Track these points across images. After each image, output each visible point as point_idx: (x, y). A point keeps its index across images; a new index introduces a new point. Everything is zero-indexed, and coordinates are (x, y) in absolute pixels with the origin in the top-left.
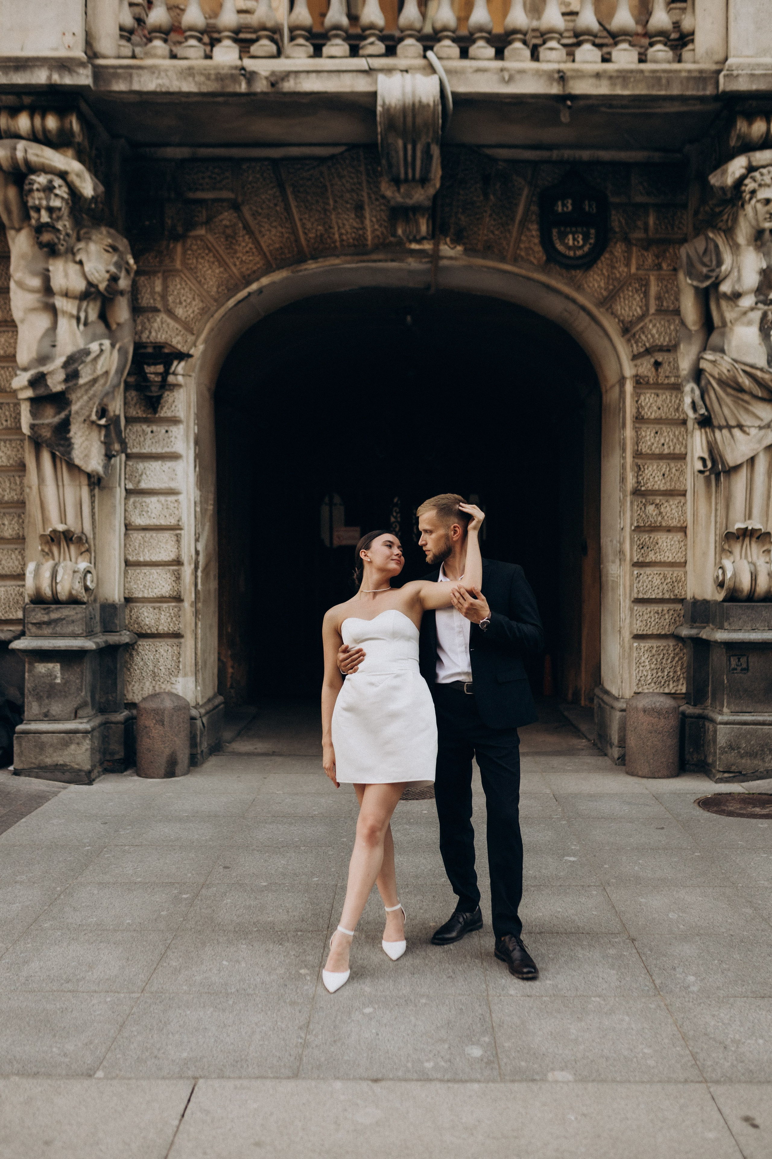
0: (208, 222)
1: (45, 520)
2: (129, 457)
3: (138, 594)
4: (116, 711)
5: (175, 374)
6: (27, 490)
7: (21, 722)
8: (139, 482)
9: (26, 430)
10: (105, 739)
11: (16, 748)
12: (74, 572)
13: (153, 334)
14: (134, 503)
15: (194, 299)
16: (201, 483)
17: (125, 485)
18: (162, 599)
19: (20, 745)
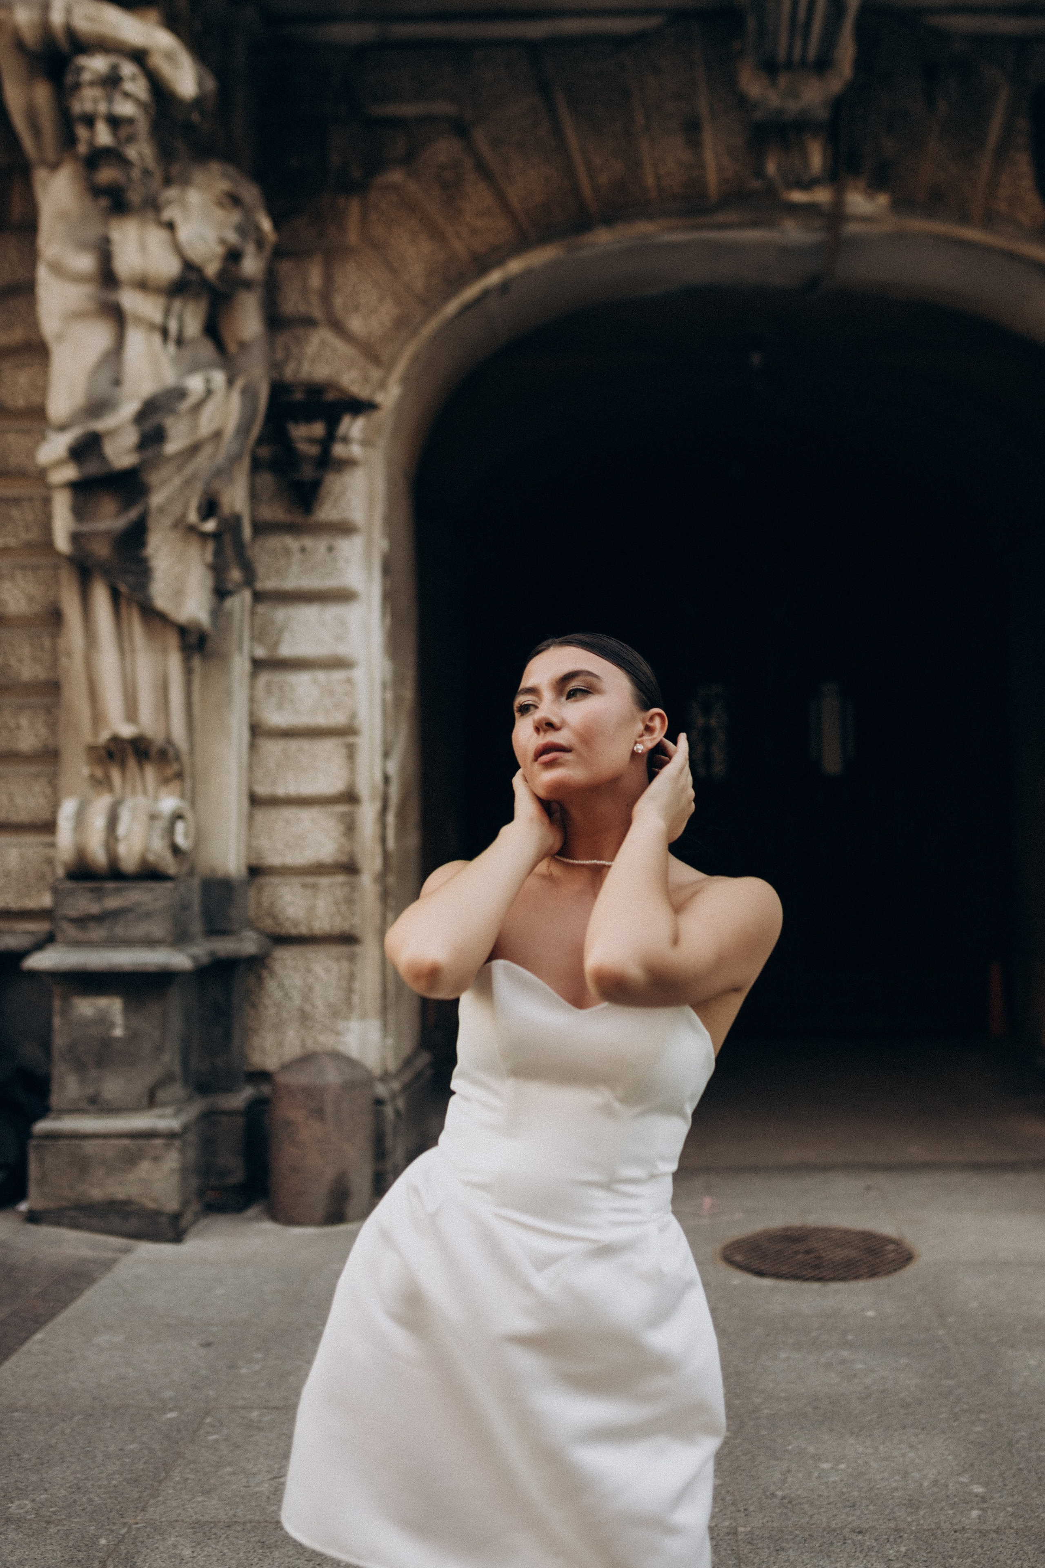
0: (408, 159)
1: (98, 718)
2: (259, 597)
3: (274, 859)
4: (229, 1088)
5: (346, 440)
6: (64, 661)
7: (44, 1111)
8: (277, 644)
9: (62, 543)
10: (208, 1145)
11: (34, 1170)
12: (153, 817)
13: (306, 367)
14: (269, 684)
15: (381, 300)
16: (393, 647)
17: (251, 651)
18: (319, 869)
19: (41, 1161)
